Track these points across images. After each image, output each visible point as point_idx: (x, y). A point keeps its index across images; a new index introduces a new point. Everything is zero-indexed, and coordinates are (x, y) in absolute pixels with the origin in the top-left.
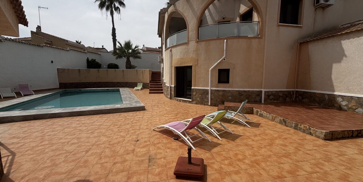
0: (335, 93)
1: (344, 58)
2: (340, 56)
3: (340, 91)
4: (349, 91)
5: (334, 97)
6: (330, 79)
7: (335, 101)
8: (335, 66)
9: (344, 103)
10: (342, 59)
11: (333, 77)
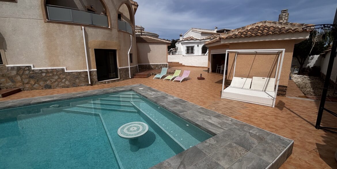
0: (150, 64)
1: (151, 51)
2: (149, 51)
3: (151, 63)
4: (153, 63)
5: (150, 65)
6: (148, 59)
7: (150, 66)
8: (148, 54)
9: (153, 67)
10: (150, 51)
11: (148, 57)
